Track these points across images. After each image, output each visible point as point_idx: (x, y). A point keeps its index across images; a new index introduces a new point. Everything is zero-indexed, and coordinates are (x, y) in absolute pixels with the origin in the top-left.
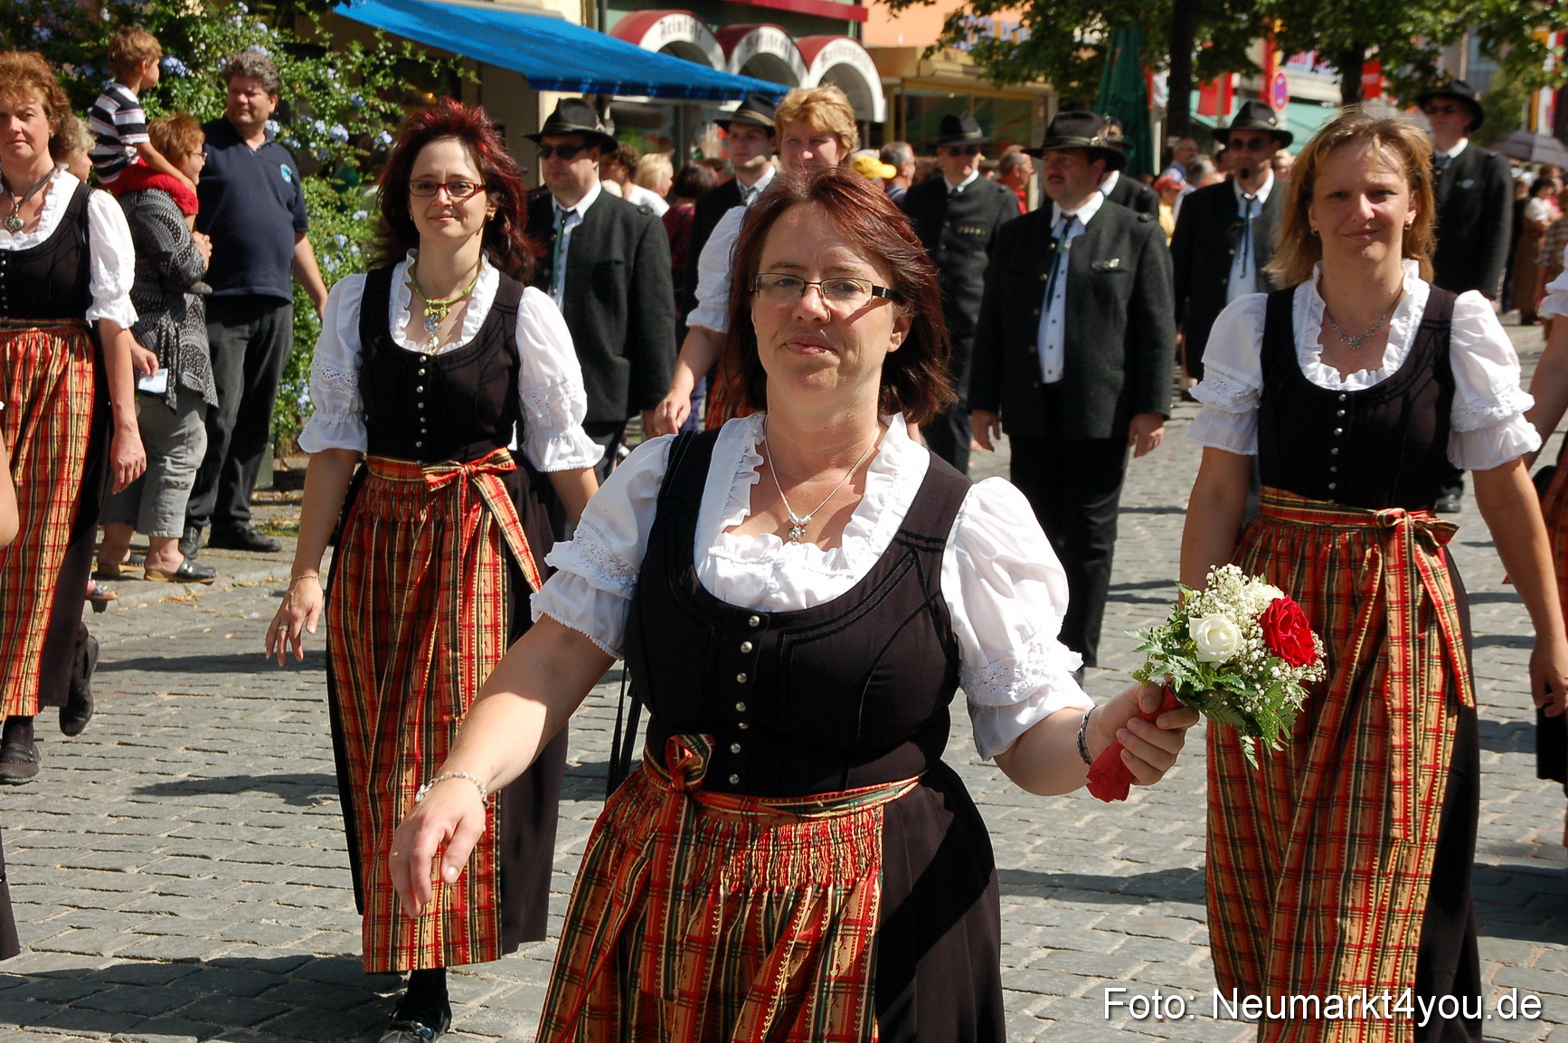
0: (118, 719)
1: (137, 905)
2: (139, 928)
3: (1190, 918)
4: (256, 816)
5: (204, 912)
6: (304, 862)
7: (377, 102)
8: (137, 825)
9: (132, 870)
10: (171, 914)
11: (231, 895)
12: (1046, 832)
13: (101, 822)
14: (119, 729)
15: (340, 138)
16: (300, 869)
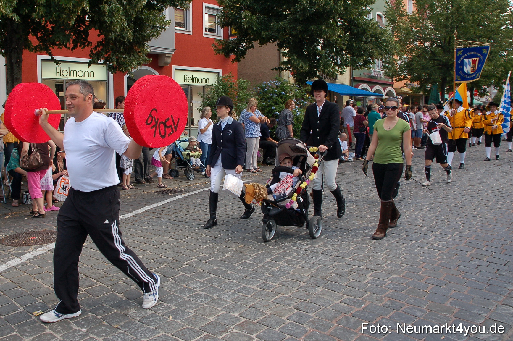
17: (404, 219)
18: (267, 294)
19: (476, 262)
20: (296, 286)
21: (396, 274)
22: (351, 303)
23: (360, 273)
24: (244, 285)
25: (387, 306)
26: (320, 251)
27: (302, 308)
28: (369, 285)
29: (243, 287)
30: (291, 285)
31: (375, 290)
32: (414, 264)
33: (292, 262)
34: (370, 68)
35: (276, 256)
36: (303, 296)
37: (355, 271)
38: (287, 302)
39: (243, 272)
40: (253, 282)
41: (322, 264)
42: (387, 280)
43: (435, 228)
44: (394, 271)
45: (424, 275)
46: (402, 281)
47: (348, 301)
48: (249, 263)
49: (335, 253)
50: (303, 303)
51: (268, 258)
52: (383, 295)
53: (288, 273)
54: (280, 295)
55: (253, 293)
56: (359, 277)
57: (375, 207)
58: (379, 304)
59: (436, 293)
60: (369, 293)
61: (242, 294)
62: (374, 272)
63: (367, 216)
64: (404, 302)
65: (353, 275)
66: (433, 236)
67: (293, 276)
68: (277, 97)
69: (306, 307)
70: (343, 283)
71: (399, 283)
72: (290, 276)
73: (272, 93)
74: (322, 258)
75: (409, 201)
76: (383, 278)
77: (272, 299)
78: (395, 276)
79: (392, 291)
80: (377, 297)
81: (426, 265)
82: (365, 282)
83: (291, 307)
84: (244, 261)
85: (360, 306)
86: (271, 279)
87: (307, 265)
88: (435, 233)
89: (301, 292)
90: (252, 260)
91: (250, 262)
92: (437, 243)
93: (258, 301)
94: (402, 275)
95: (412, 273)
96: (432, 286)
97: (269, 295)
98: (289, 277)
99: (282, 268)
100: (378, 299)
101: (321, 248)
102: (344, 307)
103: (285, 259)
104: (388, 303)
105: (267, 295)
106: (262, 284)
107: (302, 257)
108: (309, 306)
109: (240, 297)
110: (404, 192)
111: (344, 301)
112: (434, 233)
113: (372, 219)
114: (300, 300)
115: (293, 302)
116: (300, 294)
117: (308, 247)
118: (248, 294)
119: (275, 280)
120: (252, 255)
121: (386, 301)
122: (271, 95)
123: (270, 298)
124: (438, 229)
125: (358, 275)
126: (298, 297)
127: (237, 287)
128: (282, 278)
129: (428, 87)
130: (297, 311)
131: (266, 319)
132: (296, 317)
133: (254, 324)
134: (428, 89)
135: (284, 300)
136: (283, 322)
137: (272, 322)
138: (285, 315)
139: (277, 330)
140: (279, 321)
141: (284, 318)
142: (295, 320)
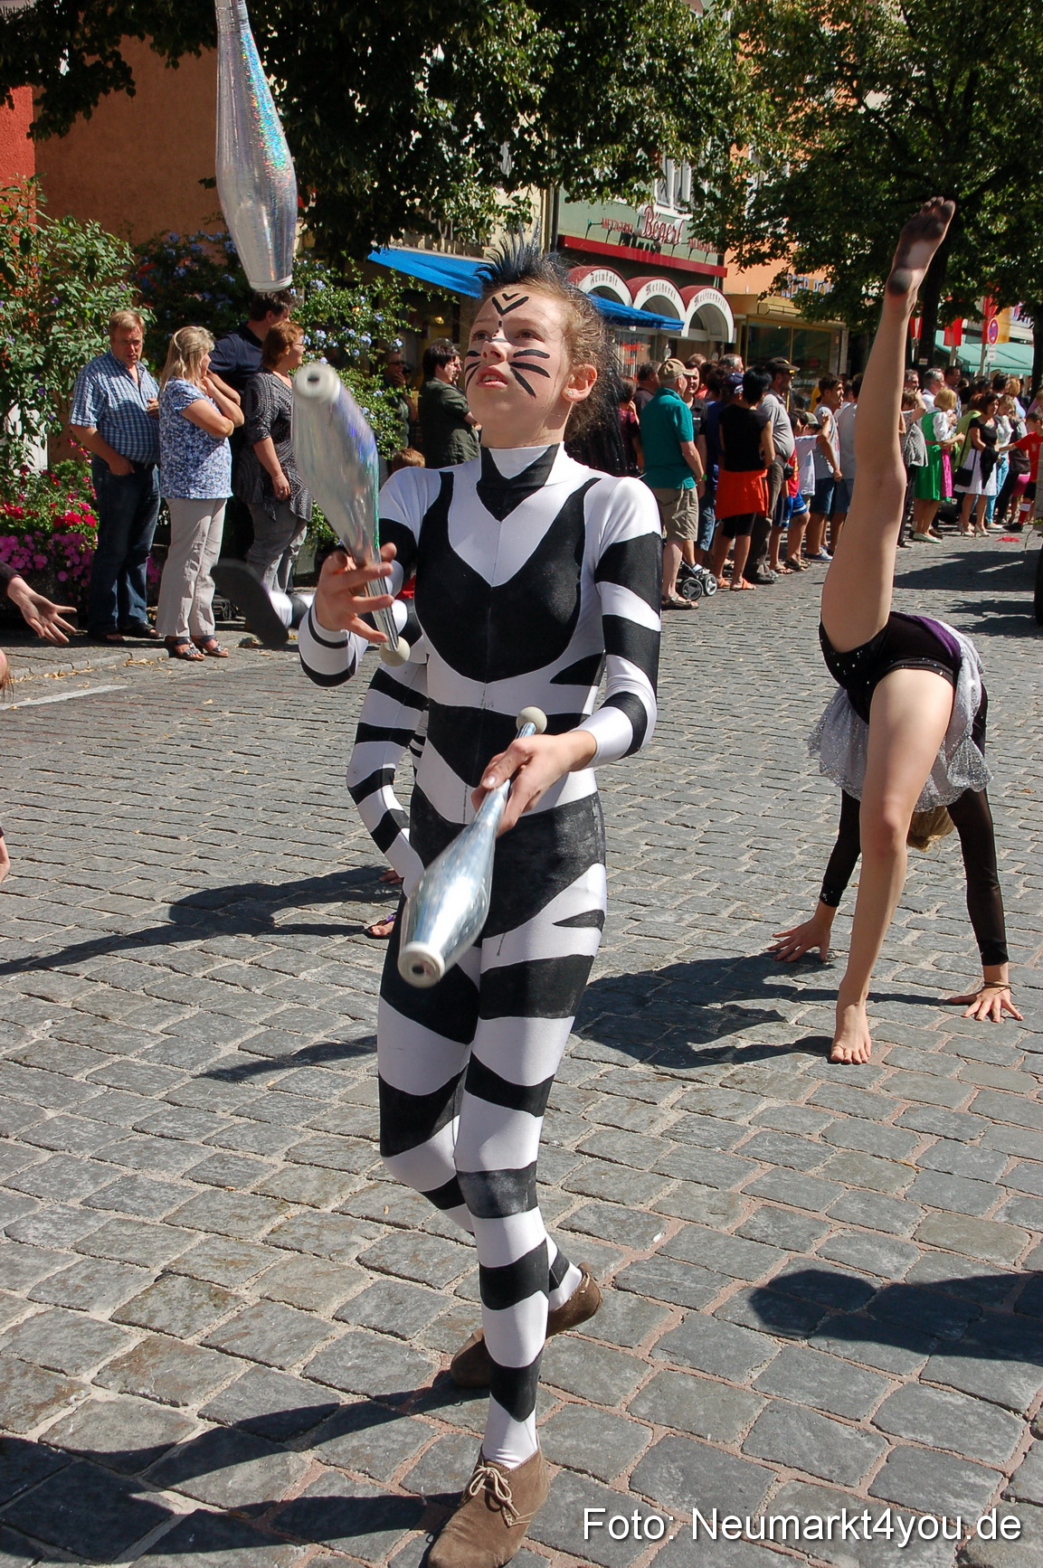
0: (194, 729)
1: (183, 864)
2: (181, 881)
3: (907, 908)
4: (270, 803)
5: (226, 872)
6: (298, 839)
7: (393, 319)
8: (193, 806)
9: (184, 838)
10: (204, 872)
11: (245, 861)
12: (811, 839)
13: (170, 802)
14: (193, 736)
15: (367, 342)
16: (294, 844)
17: (793, 856)
18: (236, 1207)
20: (361, 1162)
21: (778, 1093)
22: (605, 1227)
23: (634, 1093)
24: (128, 1171)
25: (756, 1233)
27: (397, 1262)
28: (674, 1146)
29: (125, 1178)
30: (340, 1159)
31: (700, 1168)
33: (334, 1054)
35: (263, 1029)
36: (397, 1210)
37: (610, 1085)
38: (332, 1239)
39: (117, 1111)
40: (167, 1153)
42: (742, 1121)
43: (921, 892)
44: (773, 1079)
45: (891, 1095)
46: (807, 1121)
47: (592, 1219)
48: (142, 1067)
50: (401, 1241)
51: (226, 1041)
52: (738, 1186)
53: (324, 1106)
54: (295, 1210)
55: (171, 1204)
56: (628, 1112)
57: (668, 805)
58: (723, 1229)
59: (948, 1168)
60: (675, 1184)
61: (120, 1215)
62: (689, 1088)
63: (637, 846)
64: (821, 1216)
65: (604, 1106)
66: (911, 927)
67: (345, 1118)
68: (231, 308)
69: (415, 1256)
70: (565, 1142)
71: (797, 1130)
72: (334, 1117)
73: (211, 291)
75: (806, 783)
76: (728, 1114)
77: (260, 1227)
78: (774, 1103)
79: (769, 1167)
80: (710, 1195)
81: (895, 1050)
82: (657, 1129)
83: (350, 1261)
84: (117, 1058)
85: (644, 1239)
86: (249, 1139)
88: (919, 916)
89: (389, 1188)
90: (157, 1051)
91: (145, 1062)
92: (931, 959)
93: (196, 1241)
94: (803, 1099)
95: (843, 1089)
96: (928, 1142)
97: (246, 1213)
98: (330, 1124)
99: (292, 1085)
100: (719, 1204)
102: (577, 1248)
103: (304, 1041)
104: (762, 1221)
105: (238, 1211)
106: (210, 1160)
108: (431, 1253)
109: (113, 1227)
110: (783, 741)
111: (576, 1220)
112: (915, 915)
113: (659, 856)
114: (389, 1229)
115: (355, 1238)
116: (384, 1200)
118: (150, 1213)
119: (269, 1141)
120: (156, 1030)
121: (747, 1212)
122: (208, 296)
123: (252, 1225)
124: (930, 899)
125: (625, 1103)
126: (375, 1215)
127: (97, 1183)
128: (299, 1128)
129: (866, 295)
130: (377, 1276)
131: (242, 1324)
132: (378, 1307)
133: (190, 1351)
134: (869, 303)
135: (314, 1231)
136: (322, 1332)
137: (272, 1336)
138: (327, 1298)
139: (296, 1373)
140: (300, 1328)
141: (325, 1314)
142: (374, 1321)
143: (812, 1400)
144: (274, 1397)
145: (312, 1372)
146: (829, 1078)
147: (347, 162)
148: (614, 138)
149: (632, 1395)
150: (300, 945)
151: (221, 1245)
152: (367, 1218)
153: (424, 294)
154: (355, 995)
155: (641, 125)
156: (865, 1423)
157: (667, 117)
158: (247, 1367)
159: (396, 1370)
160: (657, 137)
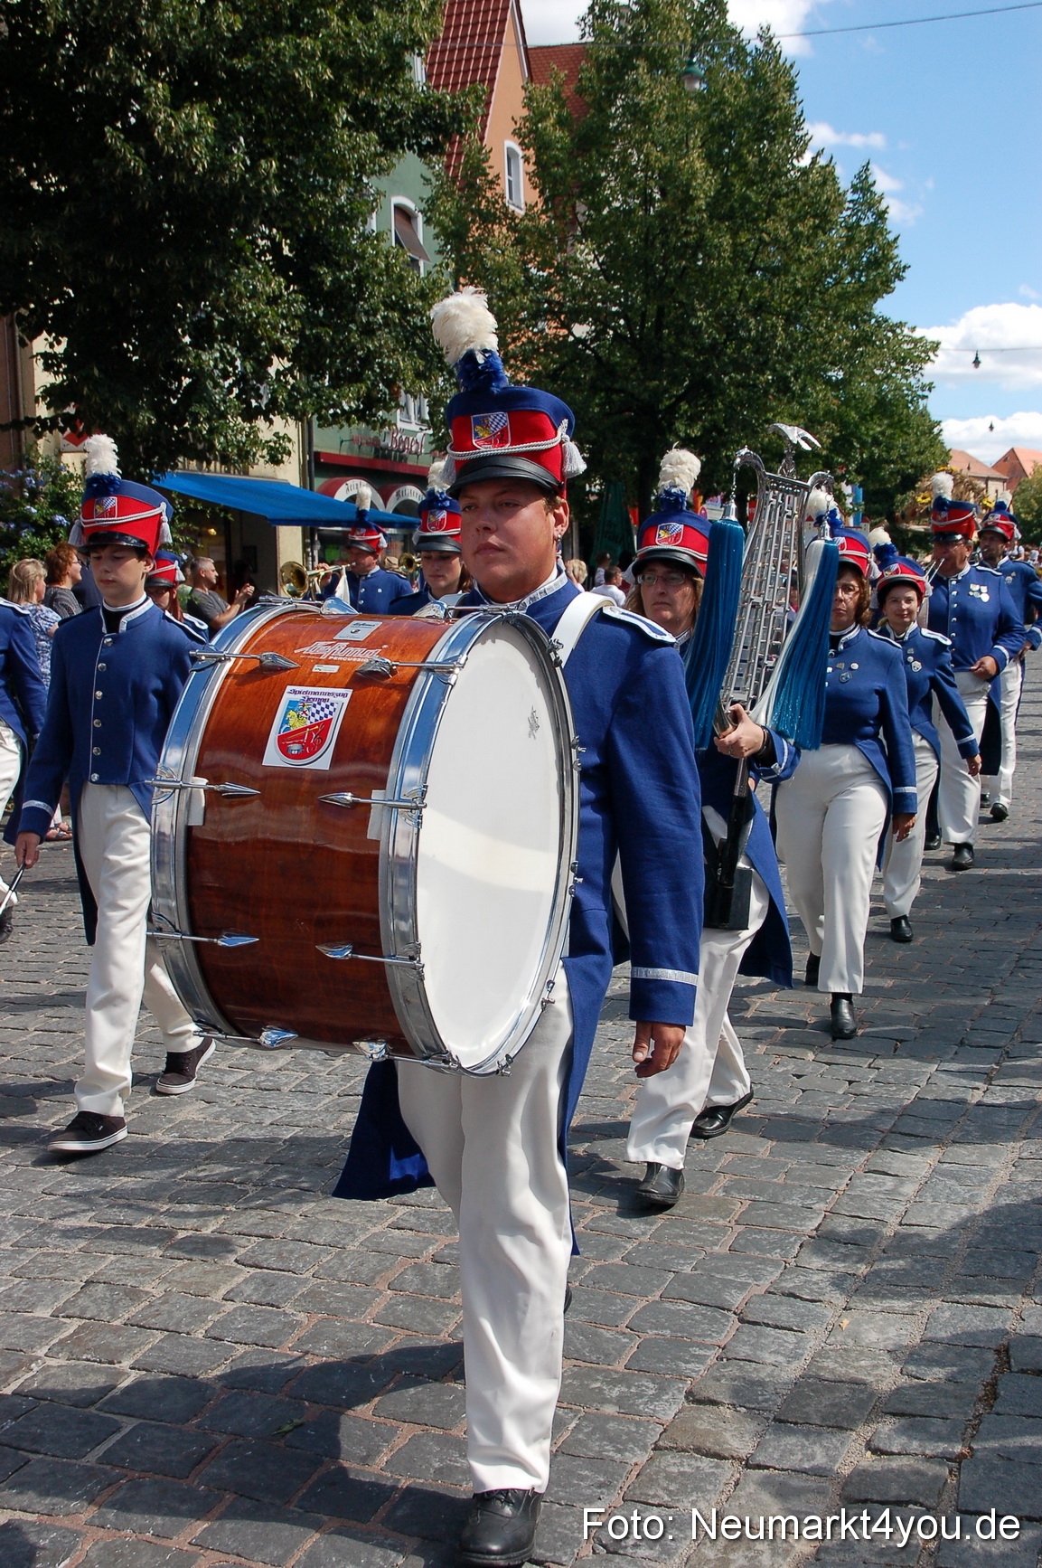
19: (789, 1068)
22: (423, 1225)
26: (286, 1084)
27: (267, 1260)
30: (212, 1198)
32: (603, 1090)
33: (195, 1128)
34: (384, 423)
35: (135, 1117)
36: (263, 1226)
38: (214, 1249)
39: (26, 1183)
40: (73, 1207)
41: (302, 1124)
47: (413, 1220)
49: (341, 1086)
50: (268, 1246)
54: (182, 1235)
55: (82, 1240)
61: (44, 1250)
69: (280, 1254)
74: (298, 1104)
77: (157, 1248)
83: (229, 1265)
86: (138, 1191)
87: (253, 1133)
89: (254, 1213)
93: (108, 1261)
97: (143, 1240)
99: (165, 1153)
101: (288, 1076)
102: (403, 1240)
103: (170, 1121)
105: (137, 1239)
106: (109, 1208)
107: (229, 1109)
108: (291, 1252)
109: (41, 1258)
111: (401, 1221)
114: (256, 1239)
115: (232, 1247)
116: (251, 1221)
117: (240, 1077)
118: (67, 1248)
119: (153, 1192)
123: (150, 1247)
129: (590, 492)
130: (252, 1271)
131: (153, 1309)
132: (255, 1289)
133: (116, 1330)
134: (593, 498)
135: (200, 1246)
136: (216, 1308)
137: (178, 1315)
138: (217, 1288)
139: (200, 1336)
140: (196, 1308)
141: (217, 1297)
142: (254, 1298)
143: (583, 1318)
144: (185, 1351)
145: (212, 1333)
146: (588, 1113)
147: (124, 407)
148: (356, 378)
149: (452, 1328)
150: (157, 1054)
151: (128, 1261)
152: (239, 1234)
153: (203, 512)
154: (206, 1085)
155: (380, 365)
156: (622, 1327)
157: (403, 360)
158: (160, 1335)
159: (276, 1326)
160: (396, 374)
